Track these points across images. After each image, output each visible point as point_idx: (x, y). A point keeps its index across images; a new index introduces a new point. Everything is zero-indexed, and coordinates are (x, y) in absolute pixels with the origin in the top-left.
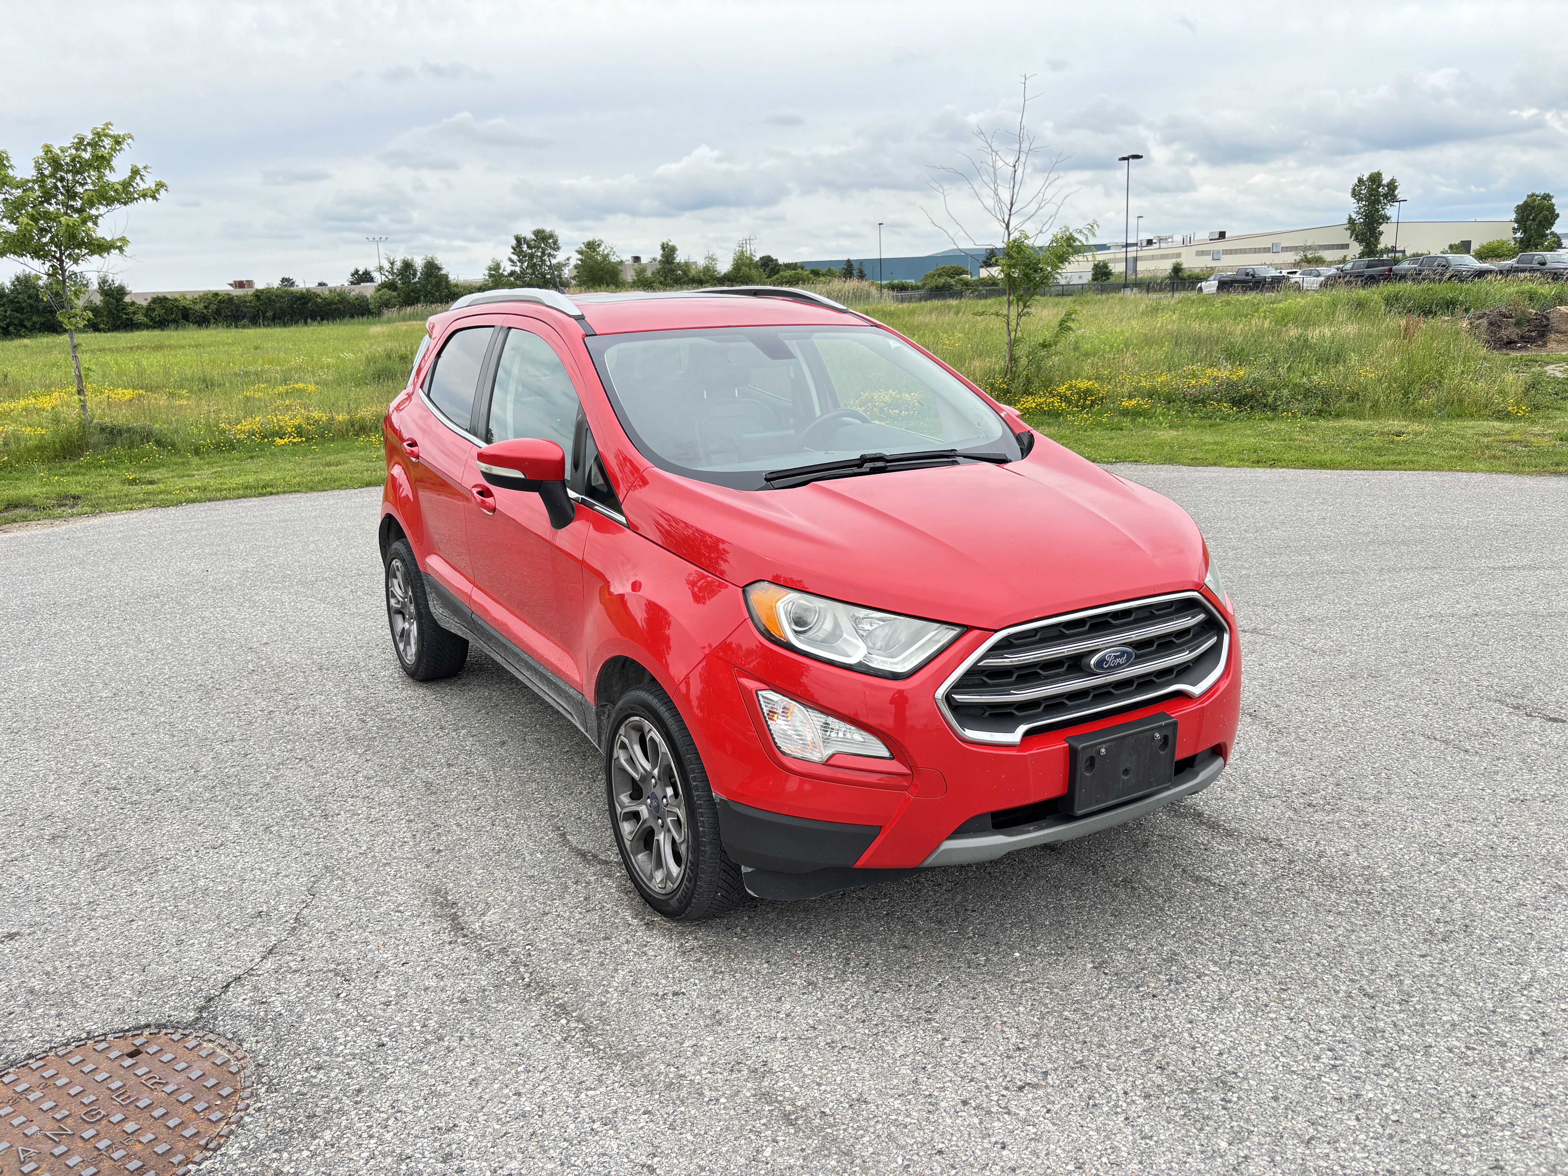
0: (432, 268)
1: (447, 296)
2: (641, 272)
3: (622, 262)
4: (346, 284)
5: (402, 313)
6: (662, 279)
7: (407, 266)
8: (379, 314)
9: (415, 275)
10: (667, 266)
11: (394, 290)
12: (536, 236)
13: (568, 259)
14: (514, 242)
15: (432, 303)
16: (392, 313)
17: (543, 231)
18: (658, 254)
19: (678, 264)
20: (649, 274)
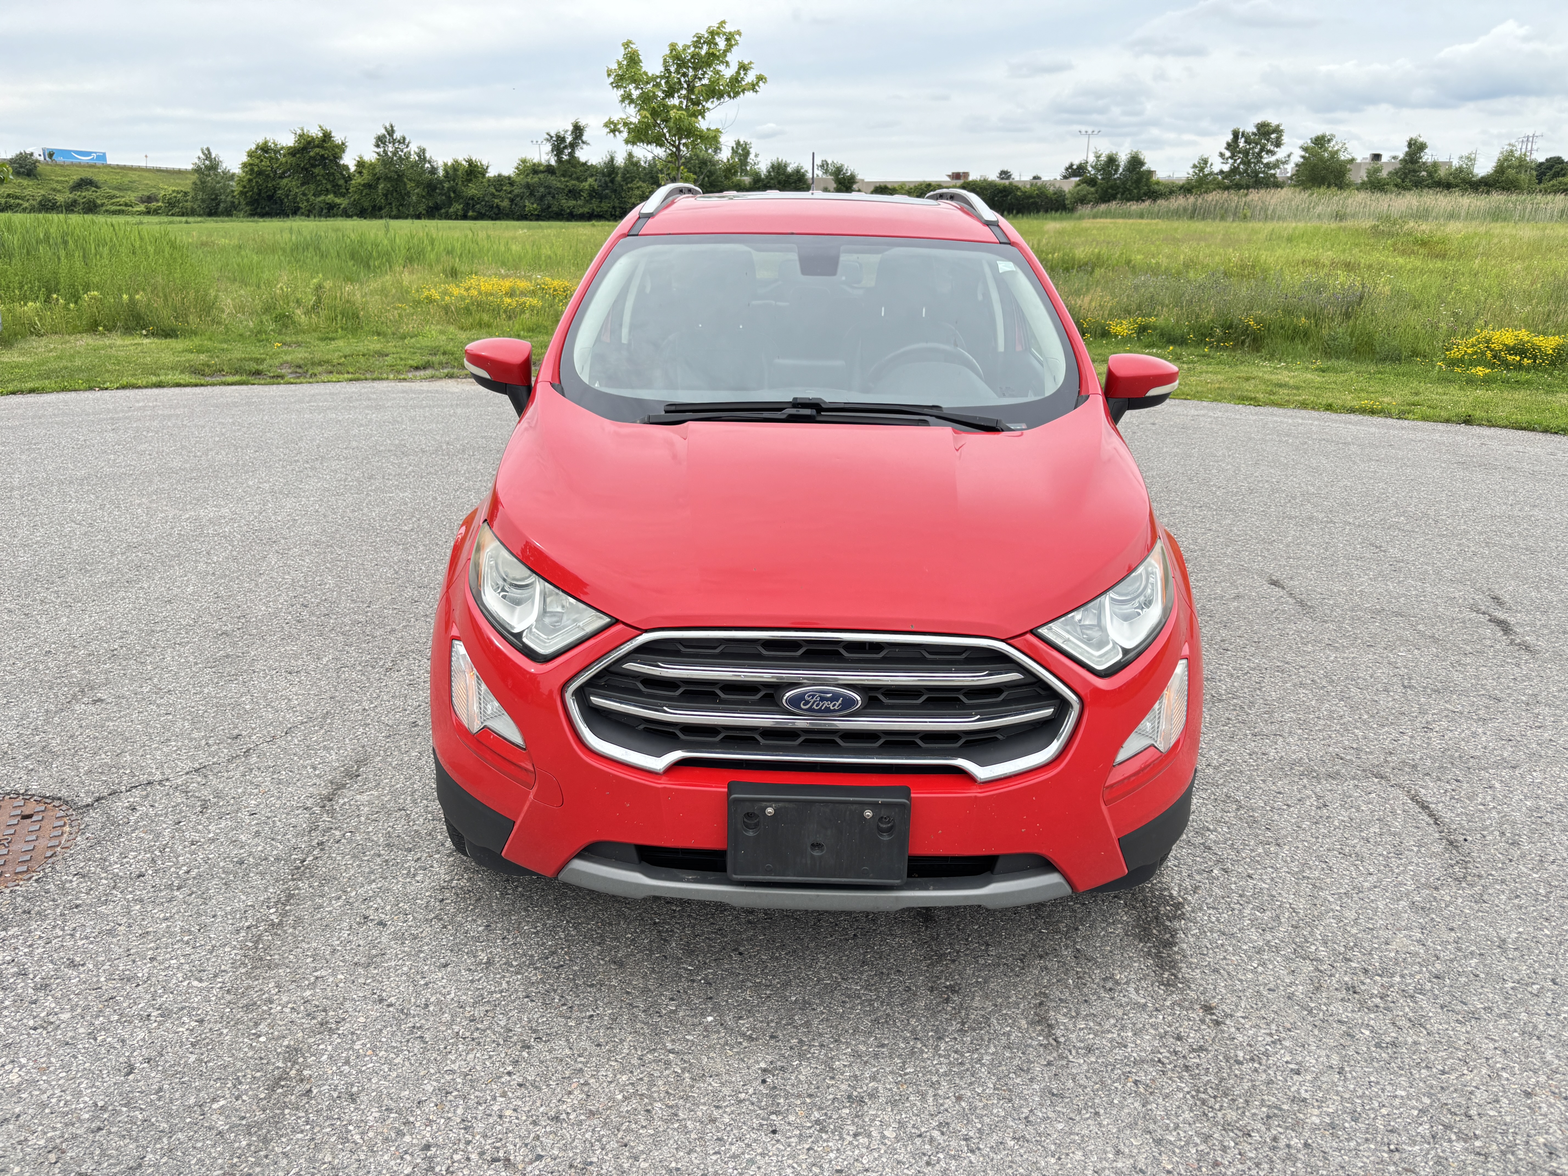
0: (1136, 162)
1: (1145, 194)
2: (1373, 173)
3: (1352, 160)
4: (1059, 178)
5: (1095, 210)
6: (1399, 180)
7: (1112, 160)
8: (1072, 210)
9: (1116, 171)
10: (1410, 166)
11: (1093, 186)
12: (1258, 129)
13: (1289, 156)
14: (1229, 137)
15: (1128, 200)
16: (1086, 210)
17: (1268, 125)
18: (1401, 151)
19: (1424, 163)
20: (1384, 174)
